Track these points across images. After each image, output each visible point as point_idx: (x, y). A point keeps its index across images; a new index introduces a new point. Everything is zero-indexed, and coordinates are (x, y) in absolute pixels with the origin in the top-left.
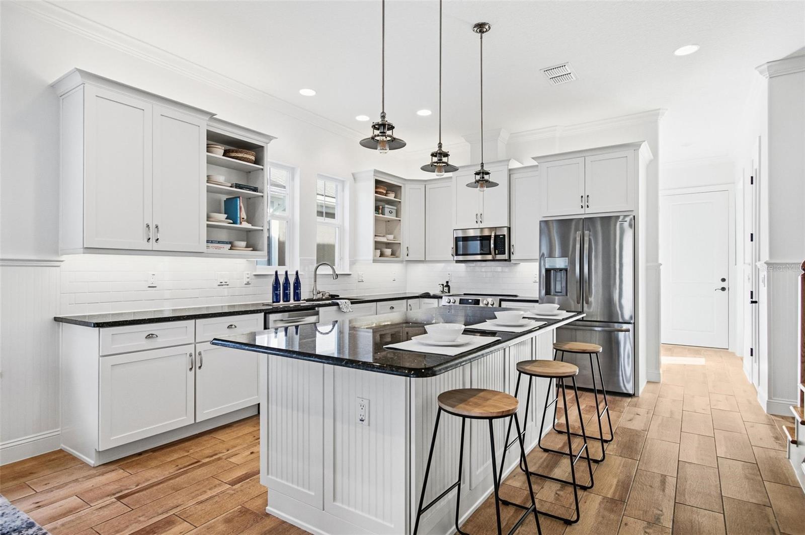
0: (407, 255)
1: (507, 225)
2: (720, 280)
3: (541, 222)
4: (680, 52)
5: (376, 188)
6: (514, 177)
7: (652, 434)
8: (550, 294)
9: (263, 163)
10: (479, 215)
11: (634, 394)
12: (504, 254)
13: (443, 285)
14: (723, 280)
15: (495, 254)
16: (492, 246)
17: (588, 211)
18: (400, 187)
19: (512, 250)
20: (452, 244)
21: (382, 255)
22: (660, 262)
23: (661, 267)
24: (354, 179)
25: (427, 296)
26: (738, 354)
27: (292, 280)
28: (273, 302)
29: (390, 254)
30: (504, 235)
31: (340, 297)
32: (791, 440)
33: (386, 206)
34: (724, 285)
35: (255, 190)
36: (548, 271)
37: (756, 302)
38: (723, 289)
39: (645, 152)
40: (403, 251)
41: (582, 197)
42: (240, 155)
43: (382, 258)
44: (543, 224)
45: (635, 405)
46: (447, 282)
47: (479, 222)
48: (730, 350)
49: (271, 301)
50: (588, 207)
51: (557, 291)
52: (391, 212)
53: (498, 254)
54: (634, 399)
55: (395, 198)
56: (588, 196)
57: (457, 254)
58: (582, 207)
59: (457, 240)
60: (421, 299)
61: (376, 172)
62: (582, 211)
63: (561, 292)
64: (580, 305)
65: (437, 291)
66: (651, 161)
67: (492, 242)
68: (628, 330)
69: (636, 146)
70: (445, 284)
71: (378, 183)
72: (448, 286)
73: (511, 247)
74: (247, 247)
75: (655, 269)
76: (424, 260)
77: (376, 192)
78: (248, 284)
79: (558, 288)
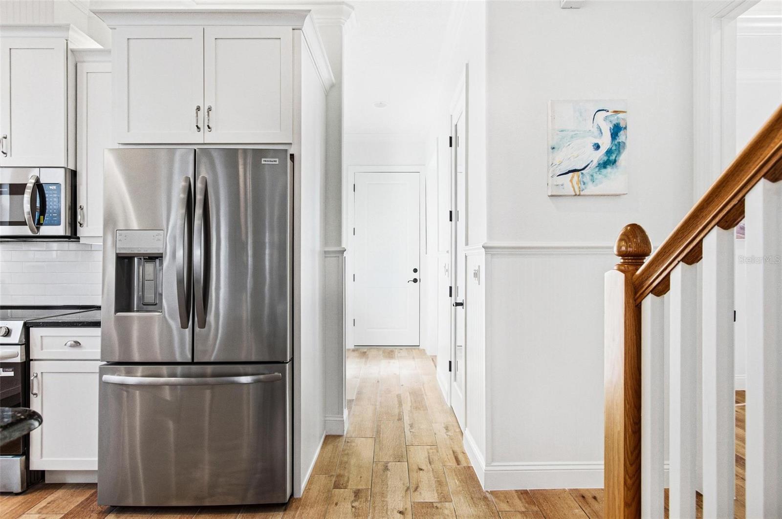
1: (66, 162)
2: (413, 270)
6: (83, 69)
8: (129, 309)
12: (59, 224)
14: (415, 271)
15: (38, 224)
17: (210, 137)
19: (79, 217)
26: (429, 353)
30: (58, 186)
34: (416, 276)
36: (124, 260)
37: (461, 304)
38: (415, 281)
41: (199, 109)
50: (208, 129)
51: (146, 301)
53: (45, 224)
56: (210, 109)
58: (199, 130)
62: (198, 138)
64: (187, 330)
73: (79, 210)
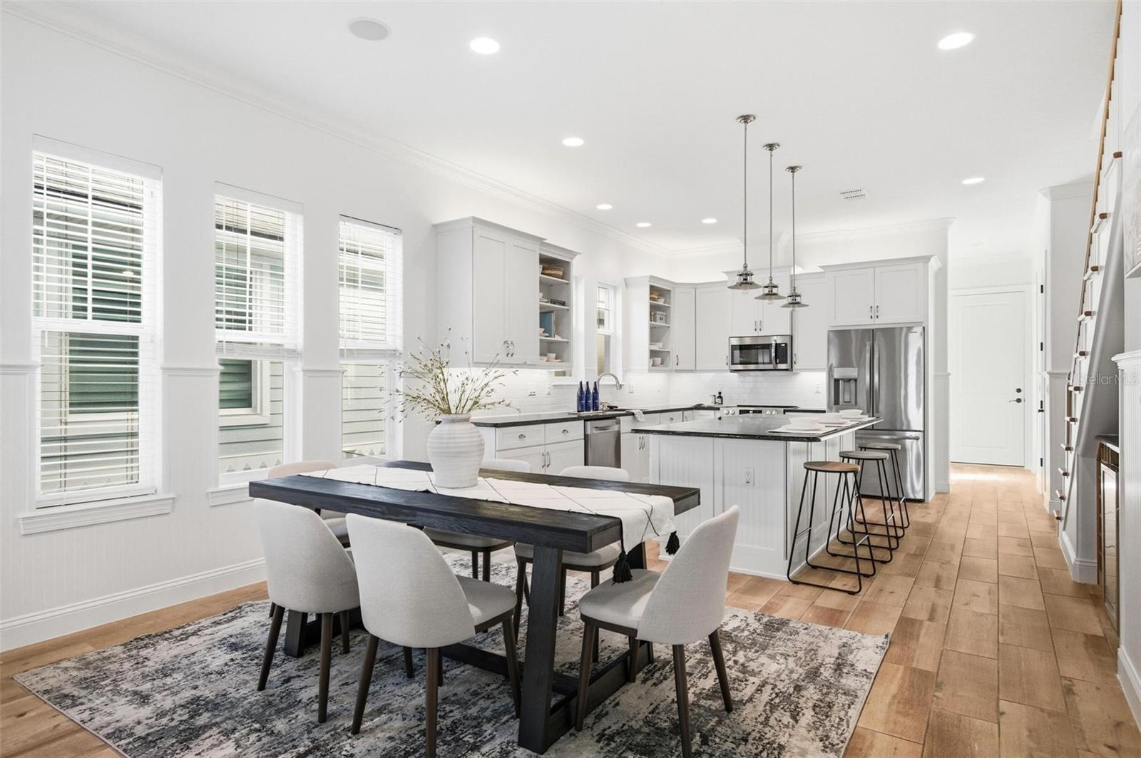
0: (677, 364)
1: (789, 333)
2: (1015, 391)
3: (829, 332)
4: (969, 181)
5: (651, 293)
6: (796, 283)
7: (944, 523)
8: (838, 403)
9: (569, 277)
10: (758, 323)
11: (924, 501)
12: (786, 363)
13: (715, 396)
14: (1019, 390)
15: (777, 363)
16: (773, 354)
17: (878, 321)
18: (670, 291)
19: (794, 360)
20: (727, 352)
21: (654, 365)
22: (949, 371)
23: (950, 377)
24: (626, 284)
25: (699, 407)
27: (592, 390)
28: (579, 411)
29: (660, 362)
30: (786, 344)
31: (619, 408)
32: (1056, 516)
33: (658, 312)
34: (1019, 396)
35: (563, 304)
36: (837, 381)
37: (1043, 410)
38: (1019, 400)
39: (934, 264)
40: (672, 359)
41: (871, 307)
42: (554, 272)
43: (653, 368)
44: (831, 334)
45: (926, 508)
46: (720, 393)
47: (758, 330)
48: (1025, 468)
49: (576, 410)
50: (877, 317)
51: (846, 400)
52: (661, 319)
53: (780, 363)
54: (923, 505)
55: (664, 303)
56: (877, 307)
57: (733, 363)
58: (871, 317)
59: (733, 348)
60: (695, 411)
61: (652, 277)
62: (871, 321)
63: (850, 402)
64: (870, 414)
65: (708, 402)
66: (940, 269)
67: (773, 350)
68: (917, 439)
69: (927, 259)
70: (717, 395)
71: (653, 289)
72: (720, 397)
73: (794, 356)
74: (556, 358)
75: (944, 378)
76: (694, 368)
77: (651, 299)
78: (549, 394)
79: (847, 398)
